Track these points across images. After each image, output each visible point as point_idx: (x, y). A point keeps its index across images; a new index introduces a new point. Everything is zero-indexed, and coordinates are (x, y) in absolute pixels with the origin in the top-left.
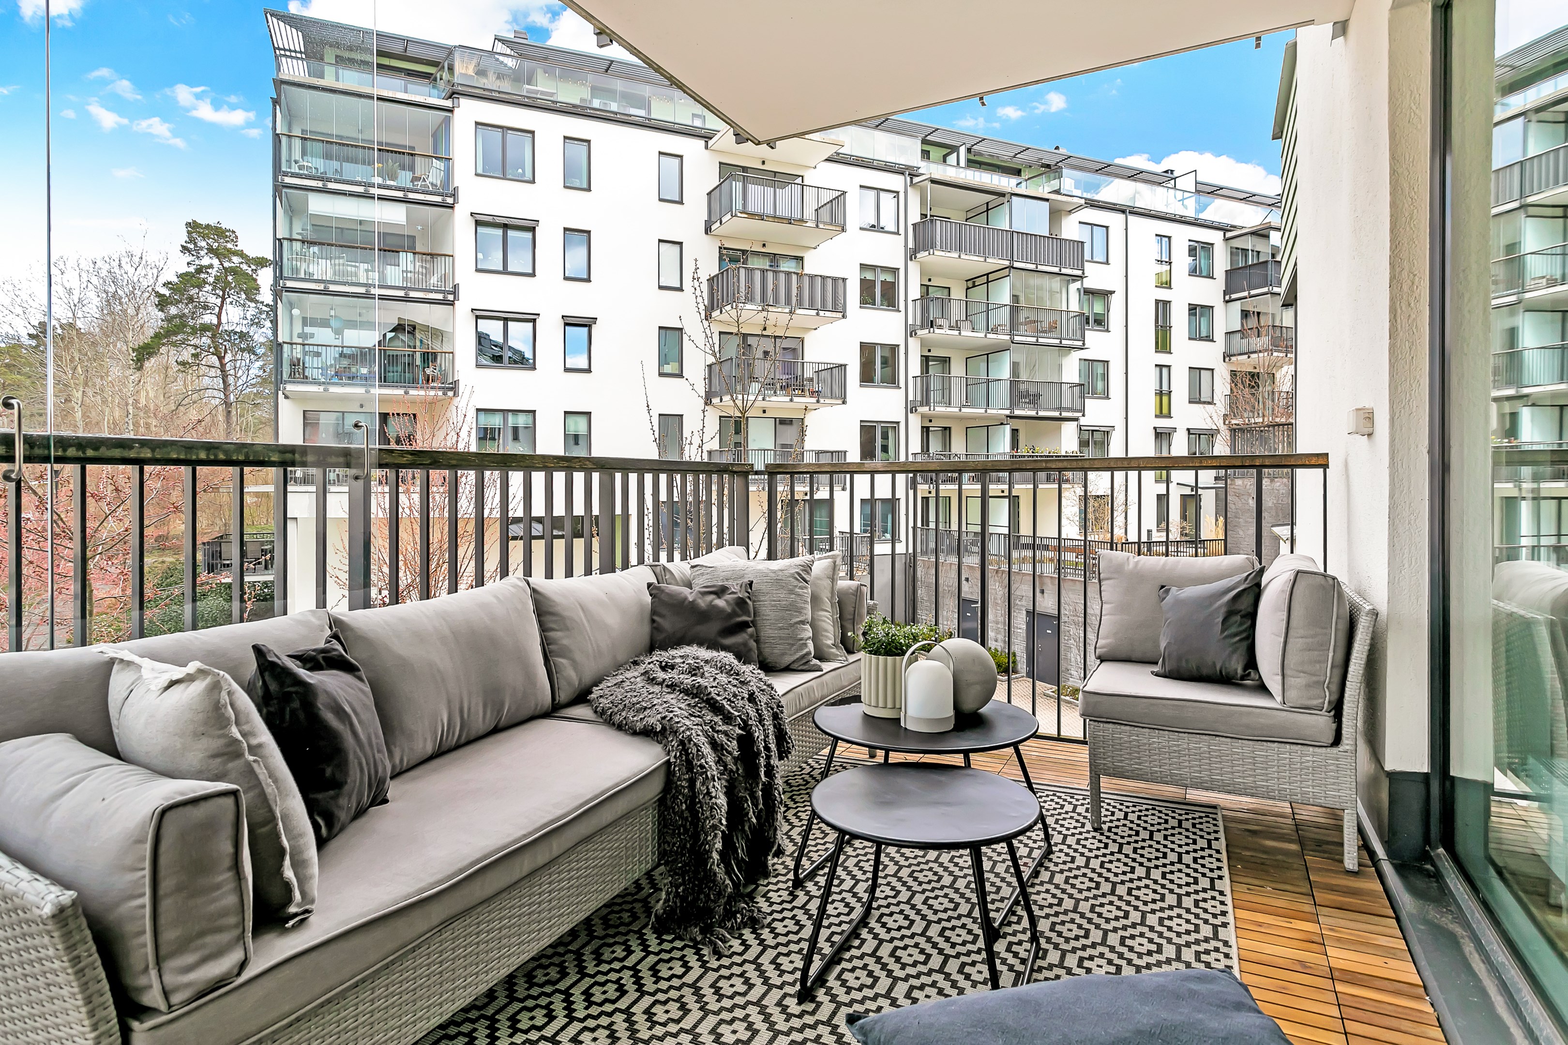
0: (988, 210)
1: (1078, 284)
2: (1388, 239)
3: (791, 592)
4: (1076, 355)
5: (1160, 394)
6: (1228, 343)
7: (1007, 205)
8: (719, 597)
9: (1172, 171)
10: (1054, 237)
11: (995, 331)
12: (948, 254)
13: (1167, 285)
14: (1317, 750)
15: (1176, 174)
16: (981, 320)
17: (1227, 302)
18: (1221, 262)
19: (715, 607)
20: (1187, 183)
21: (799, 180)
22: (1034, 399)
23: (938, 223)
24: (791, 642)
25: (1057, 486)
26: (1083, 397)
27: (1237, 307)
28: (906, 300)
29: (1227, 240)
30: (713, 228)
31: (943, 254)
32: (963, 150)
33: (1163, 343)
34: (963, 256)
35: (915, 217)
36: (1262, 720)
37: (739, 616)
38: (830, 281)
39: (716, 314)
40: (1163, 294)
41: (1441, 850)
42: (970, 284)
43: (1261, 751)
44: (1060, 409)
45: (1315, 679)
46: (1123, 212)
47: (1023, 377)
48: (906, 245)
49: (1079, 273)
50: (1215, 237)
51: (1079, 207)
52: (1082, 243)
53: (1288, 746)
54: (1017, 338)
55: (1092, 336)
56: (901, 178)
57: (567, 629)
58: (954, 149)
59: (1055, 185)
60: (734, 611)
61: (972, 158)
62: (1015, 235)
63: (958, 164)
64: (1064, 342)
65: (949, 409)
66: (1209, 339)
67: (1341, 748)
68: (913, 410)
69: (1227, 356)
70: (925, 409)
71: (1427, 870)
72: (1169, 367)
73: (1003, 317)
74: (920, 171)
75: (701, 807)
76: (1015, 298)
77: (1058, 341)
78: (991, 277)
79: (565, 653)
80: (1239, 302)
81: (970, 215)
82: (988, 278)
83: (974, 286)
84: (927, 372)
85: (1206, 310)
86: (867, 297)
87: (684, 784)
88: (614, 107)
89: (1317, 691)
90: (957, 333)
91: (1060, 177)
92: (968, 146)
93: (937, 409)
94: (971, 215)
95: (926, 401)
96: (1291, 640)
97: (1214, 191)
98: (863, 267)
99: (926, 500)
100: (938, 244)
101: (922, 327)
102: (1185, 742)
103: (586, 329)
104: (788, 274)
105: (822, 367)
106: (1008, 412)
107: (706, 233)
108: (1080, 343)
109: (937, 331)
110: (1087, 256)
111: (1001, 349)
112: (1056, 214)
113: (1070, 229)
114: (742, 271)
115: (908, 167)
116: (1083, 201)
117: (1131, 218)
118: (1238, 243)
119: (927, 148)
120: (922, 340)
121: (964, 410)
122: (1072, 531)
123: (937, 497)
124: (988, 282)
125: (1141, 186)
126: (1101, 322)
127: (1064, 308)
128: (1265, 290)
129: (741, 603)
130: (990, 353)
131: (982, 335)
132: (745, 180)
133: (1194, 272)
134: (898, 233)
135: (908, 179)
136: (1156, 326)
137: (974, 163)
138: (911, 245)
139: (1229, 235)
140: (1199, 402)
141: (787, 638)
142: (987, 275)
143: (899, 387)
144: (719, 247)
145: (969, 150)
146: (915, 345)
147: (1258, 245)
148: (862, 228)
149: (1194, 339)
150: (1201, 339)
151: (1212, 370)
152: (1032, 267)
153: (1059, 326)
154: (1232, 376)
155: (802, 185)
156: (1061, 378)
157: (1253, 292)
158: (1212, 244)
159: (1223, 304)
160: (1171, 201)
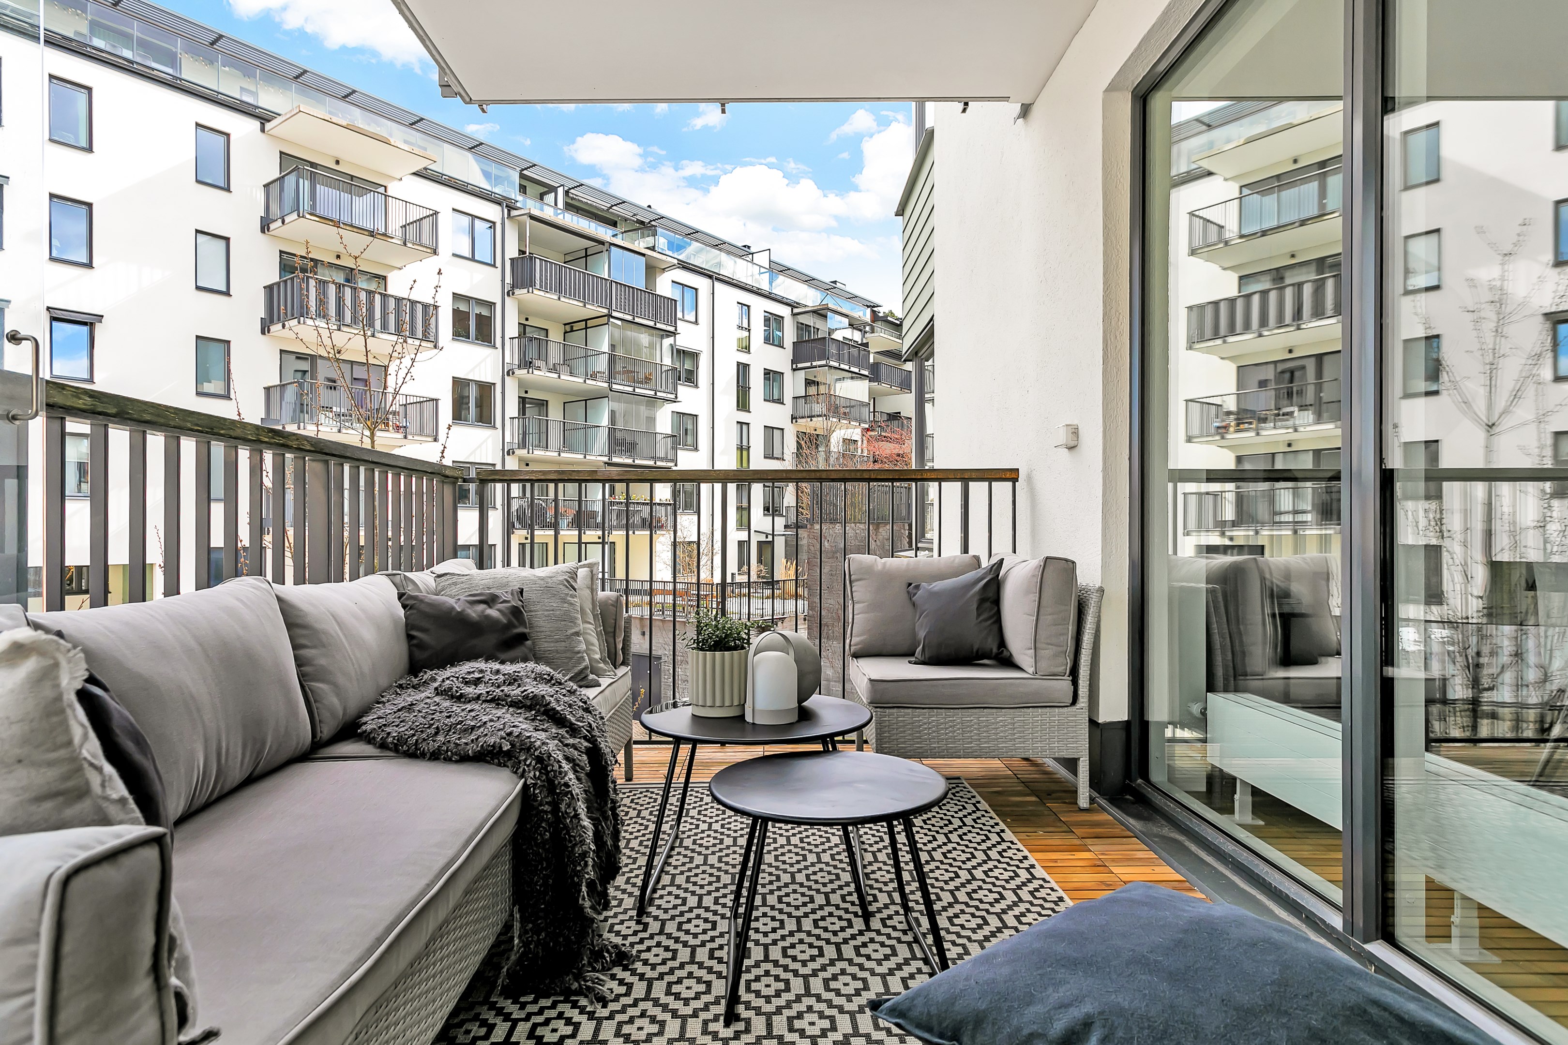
0: (586, 256)
1: (670, 340)
2: (1102, 282)
3: (564, 600)
4: (670, 407)
5: (741, 448)
6: (795, 407)
7: (605, 254)
8: (490, 607)
9: (749, 247)
10: (650, 292)
11: (594, 376)
12: (548, 295)
13: (747, 349)
14: (1061, 710)
15: (752, 250)
16: (580, 365)
17: (794, 370)
18: (790, 335)
19: (488, 617)
20: (762, 259)
21: (382, 190)
22: (630, 448)
23: (538, 261)
24: (568, 655)
25: (648, 533)
26: (675, 449)
27: (801, 375)
28: (503, 337)
29: (794, 315)
30: (272, 226)
31: (542, 293)
32: (560, 191)
33: (743, 404)
34: (562, 299)
35: (512, 251)
36: (1021, 689)
37: (515, 627)
38: (420, 307)
39: (276, 328)
40: (744, 358)
41: (1140, 781)
42: (568, 328)
43: (1020, 716)
44: (654, 458)
45: (1060, 649)
46: (710, 277)
47: (620, 425)
48: (503, 280)
49: (672, 329)
50: (784, 311)
51: (672, 267)
52: (675, 301)
53: (1040, 710)
54: (614, 386)
55: (683, 391)
56: (498, 208)
57: (324, 646)
58: (553, 189)
59: (650, 241)
60: (510, 622)
61: (570, 201)
62: (614, 285)
63: (556, 204)
64: (658, 394)
65: (548, 453)
66: (780, 401)
67: (1078, 706)
68: (510, 452)
69: (793, 418)
70: (523, 452)
71: (1128, 799)
72: (748, 424)
73: (601, 364)
74: (518, 205)
75: (568, 833)
76: (613, 347)
77: (652, 393)
78: (590, 324)
79: (322, 675)
80: (803, 371)
81: (568, 258)
82: (586, 324)
83: (572, 331)
84: (524, 414)
85: (777, 376)
86: (460, 331)
87: (547, 808)
88: (128, 54)
89: (1061, 660)
90: (556, 376)
91: (654, 234)
92: (566, 188)
93: (535, 452)
94: (571, 258)
95: (523, 445)
96: (1041, 618)
97: (785, 270)
98: (456, 297)
99: (522, 545)
100: (538, 282)
101: (520, 367)
102: (958, 717)
103: (85, 329)
104: (369, 293)
105: (411, 400)
106: (606, 459)
107: (263, 231)
108: (673, 396)
109: (536, 372)
110: (679, 315)
111: (600, 396)
112: (652, 270)
113: (664, 286)
114: (312, 283)
115: (506, 198)
116: (676, 262)
117: (717, 284)
118: (802, 319)
119: (524, 183)
120: (519, 380)
121: (562, 455)
122: (663, 573)
123: (532, 543)
124: (586, 328)
125: (723, 256)
126: (691, 378)
127: (658, 361)
128: (824, 362)
129: (516, 612)
130: (588, 400)
131: (581, 380)
132: (313, 177)
133: (768, 340)
134: (494, 266)
135: (506, 211)
136: (738, 387)
137: (572, 206)
138: (508, 279)
139: (796, 311)
140: (773, 458)
141: (565, 652)
142: (586, 320)
143: (494, 427)
144: (281, 252)
145: (567, 193)
146: (512, 386)
147: (818, 323)
148: (454, 255)
149: (769, 401)
150: (774, 401)
151: (783, 429)
152: (630, 318)
153: (653, 378)
154: (798, 437)
155: (386, 196)
156: (655, 429)
157: (814, 364)
158: (783, 317)
159: (790, 372)
160: (750, 273)
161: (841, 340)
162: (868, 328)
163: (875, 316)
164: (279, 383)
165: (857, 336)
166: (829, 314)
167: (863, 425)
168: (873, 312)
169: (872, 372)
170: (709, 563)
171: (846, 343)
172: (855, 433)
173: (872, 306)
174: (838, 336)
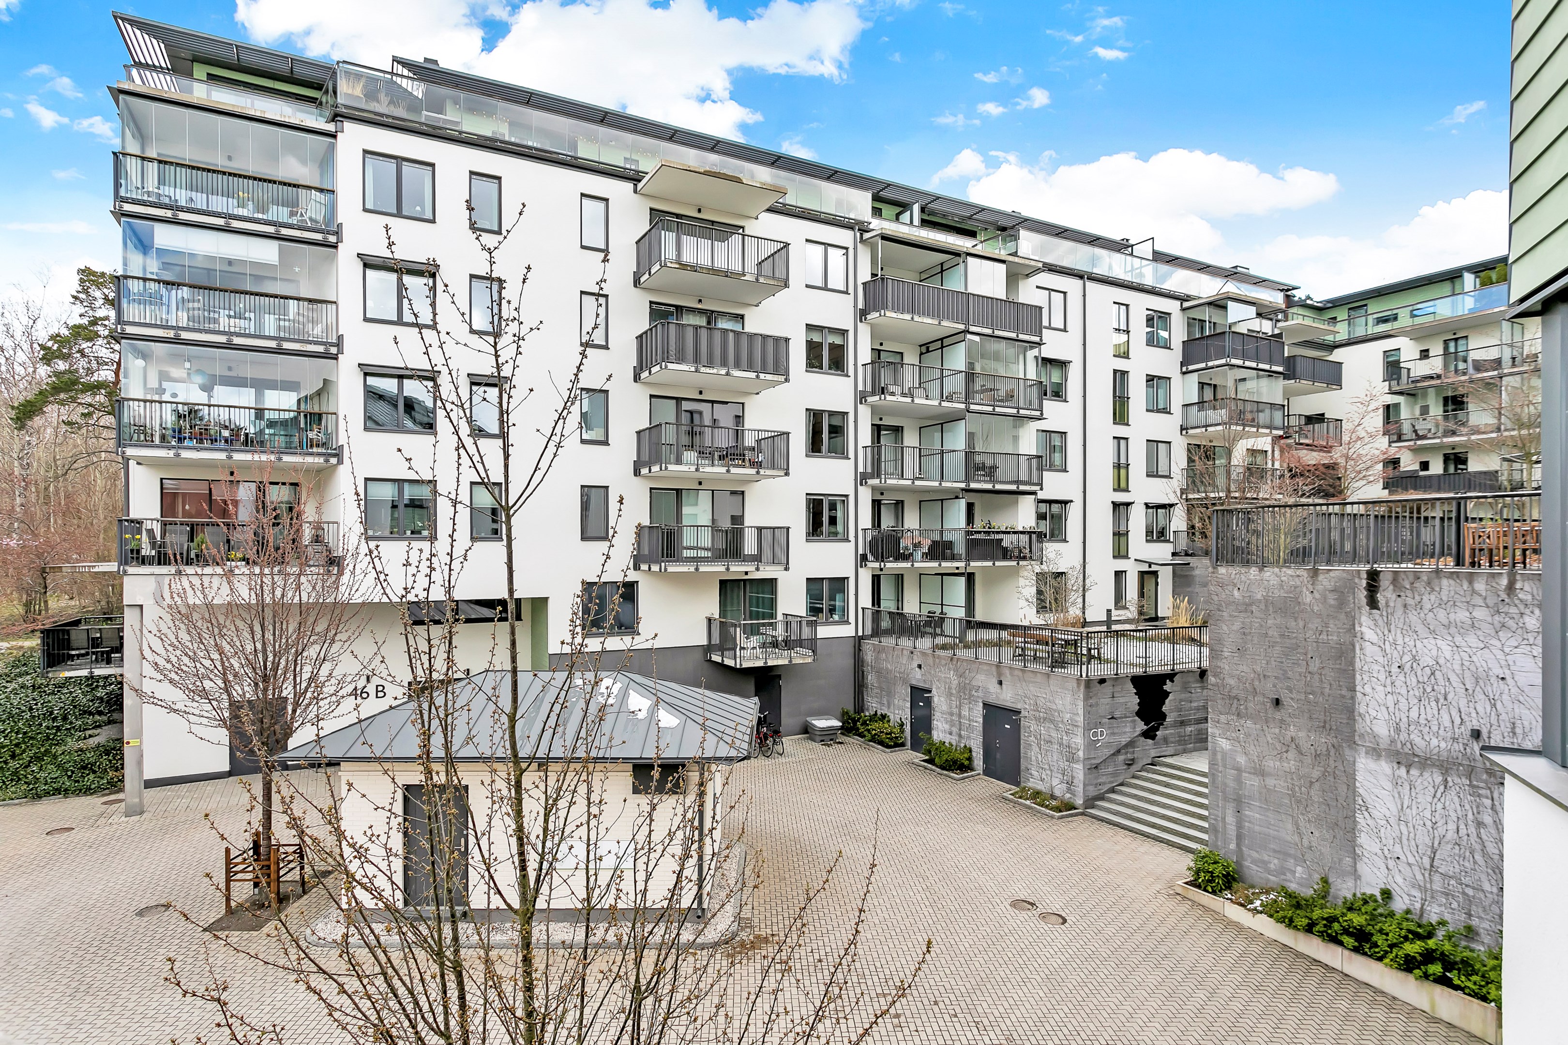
0: (943, 270)
1: (1035, 352)
4: (1034, 426)
5: (1118, 466)
6: (1185, 416)
7: (962, 265)
9: (1127, 240)
10: (1011, 301)
11: (949, 398)
12: (901, 316)
13: (1125, 354)
15: (1131, 242)
16: (935, 387)
17: (1184, 373)
18: (1178, 333)
20: (1144, 251)
21: (741, 231)
22: (990, 472)
23: (889, 282)
25: (1014, 564)
26: (1041, 469)
27: (1194, 378)
28: (855, 365)
29: (1183, 310)
30: (642, 279)
31: (895, 315)
32: (916, 208)
33: (1120, 415)
34: (916, 318)
35: (865, 275)
38: (771, 341)
39: (645, 375)
40: (1121, 364)
42: (924, 349)
44: (1018, 482)
46: (1081, 277)
47: (979, 448)
48: (855, 306)
49: (1037, 339)
50: (1172, 306)
51: (1037, 271)
52: (1040, 308)
54: (973, 407)
55: (1050, 406)
56: (850, 233)
58: (907, 207)
59: (1011, 247)
61: (926, 216)
62: (971, 297)
63: (912, 222)
64: (1022, 412)
65: (901, 482)
66: (1166, 411)
68: (863, 482)
69: (1184, 429)
70: (876, 481)
72: (1127, 439)
73: (958, 384)
74: (871, 227)
76: (971, 364)
77: (1015, 411)
78: (946, 342)
80: (1196, 374)
81: (924, 276)
82: (943, 343)
83: (928, 351)
84: (879, 442)
85: (1164, 381)
86: (814, 360)
90: (909, 400)
91: (1017, 239)
92: (922, 205)
93: (888, 481)
94: (926, 275)
95: (877, 473)
97: (1172, 260)
98: (809, 327)
99: (877, 578)
100: (890, 304)
101: (873, 394)
103: (496, 389)
104: (726, 332)
105: (763, 435)
106: (963, 485)
107: (635, 285)
108: (1038, 413)
109: (889, 398)
110: (1045, 323)
111: (957, 418)
112: (1014, 277)
113: (1028, 293)
114: (674, 327)
115: (858, 222)
116: (1040, 265)
117: (1089, 285)
118: (1196, 314)
119: (878, 205)
120: (872, 407)
121: (917, 482)
122: (1030, 612)
124: (942, 347)
125: (1098, 253)
126: (1058, 393)
127: (1022, 376)
128: (1223, 361)
130: (944, 422)
131: (936, 403)
132: (678, 227)
133: (1151, 342)
134: (846, 293)
135: (858, 234)
136: (1114, 396)
137: (928, 222)
138: (861, 305)
139: (1186, 304)
140: (1157, 476)
142: (942, 339)
143: (848, 458)
144: (651, 302)
145: (923, 210)
146: (865, 413)
147: (1215, 316)
148: (807, 286)
149: (1152, 411)
150: (1158, 411)
151: (1169, 443)
152: (989, 331)
153: (1015, 394)
154: (1189, 450)
155: (744, 236)
156: (1018, 449)
157: (1210, 364)
158: (1169, 314)
159: (1180, 375)
160: (1129, 268)
161: (1246, 332)
162: (1280, 317)
163: (1290, 301)
164: (648, 426)
165: (1266, 327)
166: (1230, 304)
167: (1275, 432)
168: (1287, 296)
169: (1288, 368)
170: (1080, 600)
171: (1252, 336)
172: (1264, 443)
173: (1287, 291)
174: (1242, 329)
